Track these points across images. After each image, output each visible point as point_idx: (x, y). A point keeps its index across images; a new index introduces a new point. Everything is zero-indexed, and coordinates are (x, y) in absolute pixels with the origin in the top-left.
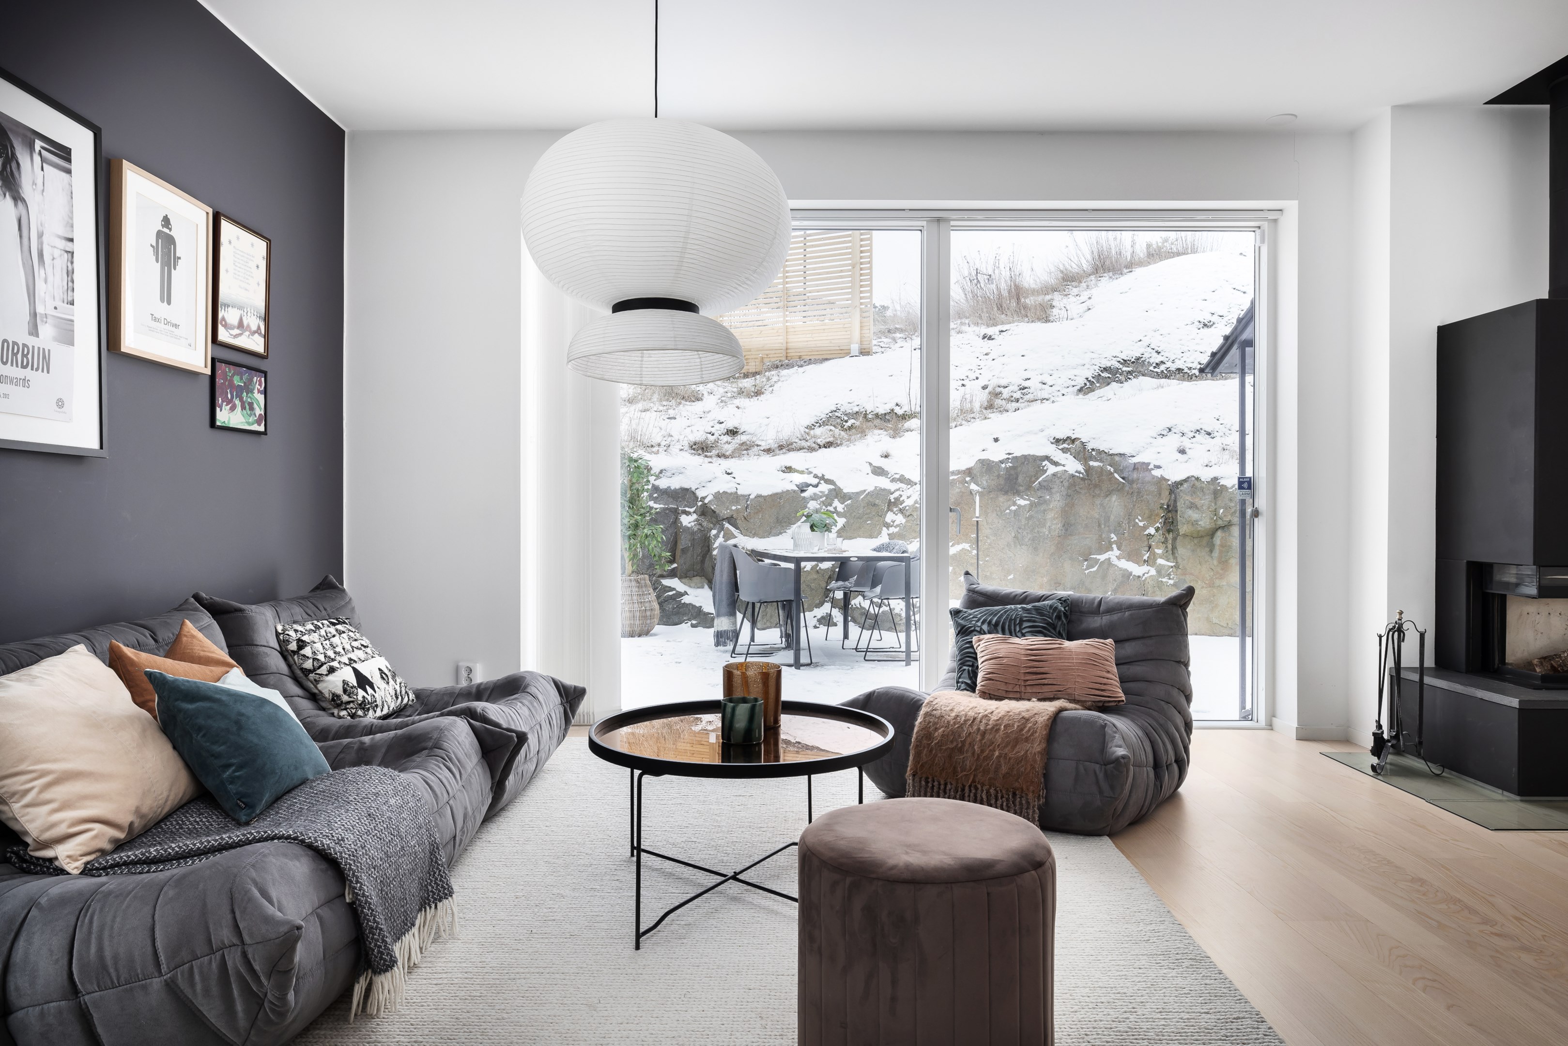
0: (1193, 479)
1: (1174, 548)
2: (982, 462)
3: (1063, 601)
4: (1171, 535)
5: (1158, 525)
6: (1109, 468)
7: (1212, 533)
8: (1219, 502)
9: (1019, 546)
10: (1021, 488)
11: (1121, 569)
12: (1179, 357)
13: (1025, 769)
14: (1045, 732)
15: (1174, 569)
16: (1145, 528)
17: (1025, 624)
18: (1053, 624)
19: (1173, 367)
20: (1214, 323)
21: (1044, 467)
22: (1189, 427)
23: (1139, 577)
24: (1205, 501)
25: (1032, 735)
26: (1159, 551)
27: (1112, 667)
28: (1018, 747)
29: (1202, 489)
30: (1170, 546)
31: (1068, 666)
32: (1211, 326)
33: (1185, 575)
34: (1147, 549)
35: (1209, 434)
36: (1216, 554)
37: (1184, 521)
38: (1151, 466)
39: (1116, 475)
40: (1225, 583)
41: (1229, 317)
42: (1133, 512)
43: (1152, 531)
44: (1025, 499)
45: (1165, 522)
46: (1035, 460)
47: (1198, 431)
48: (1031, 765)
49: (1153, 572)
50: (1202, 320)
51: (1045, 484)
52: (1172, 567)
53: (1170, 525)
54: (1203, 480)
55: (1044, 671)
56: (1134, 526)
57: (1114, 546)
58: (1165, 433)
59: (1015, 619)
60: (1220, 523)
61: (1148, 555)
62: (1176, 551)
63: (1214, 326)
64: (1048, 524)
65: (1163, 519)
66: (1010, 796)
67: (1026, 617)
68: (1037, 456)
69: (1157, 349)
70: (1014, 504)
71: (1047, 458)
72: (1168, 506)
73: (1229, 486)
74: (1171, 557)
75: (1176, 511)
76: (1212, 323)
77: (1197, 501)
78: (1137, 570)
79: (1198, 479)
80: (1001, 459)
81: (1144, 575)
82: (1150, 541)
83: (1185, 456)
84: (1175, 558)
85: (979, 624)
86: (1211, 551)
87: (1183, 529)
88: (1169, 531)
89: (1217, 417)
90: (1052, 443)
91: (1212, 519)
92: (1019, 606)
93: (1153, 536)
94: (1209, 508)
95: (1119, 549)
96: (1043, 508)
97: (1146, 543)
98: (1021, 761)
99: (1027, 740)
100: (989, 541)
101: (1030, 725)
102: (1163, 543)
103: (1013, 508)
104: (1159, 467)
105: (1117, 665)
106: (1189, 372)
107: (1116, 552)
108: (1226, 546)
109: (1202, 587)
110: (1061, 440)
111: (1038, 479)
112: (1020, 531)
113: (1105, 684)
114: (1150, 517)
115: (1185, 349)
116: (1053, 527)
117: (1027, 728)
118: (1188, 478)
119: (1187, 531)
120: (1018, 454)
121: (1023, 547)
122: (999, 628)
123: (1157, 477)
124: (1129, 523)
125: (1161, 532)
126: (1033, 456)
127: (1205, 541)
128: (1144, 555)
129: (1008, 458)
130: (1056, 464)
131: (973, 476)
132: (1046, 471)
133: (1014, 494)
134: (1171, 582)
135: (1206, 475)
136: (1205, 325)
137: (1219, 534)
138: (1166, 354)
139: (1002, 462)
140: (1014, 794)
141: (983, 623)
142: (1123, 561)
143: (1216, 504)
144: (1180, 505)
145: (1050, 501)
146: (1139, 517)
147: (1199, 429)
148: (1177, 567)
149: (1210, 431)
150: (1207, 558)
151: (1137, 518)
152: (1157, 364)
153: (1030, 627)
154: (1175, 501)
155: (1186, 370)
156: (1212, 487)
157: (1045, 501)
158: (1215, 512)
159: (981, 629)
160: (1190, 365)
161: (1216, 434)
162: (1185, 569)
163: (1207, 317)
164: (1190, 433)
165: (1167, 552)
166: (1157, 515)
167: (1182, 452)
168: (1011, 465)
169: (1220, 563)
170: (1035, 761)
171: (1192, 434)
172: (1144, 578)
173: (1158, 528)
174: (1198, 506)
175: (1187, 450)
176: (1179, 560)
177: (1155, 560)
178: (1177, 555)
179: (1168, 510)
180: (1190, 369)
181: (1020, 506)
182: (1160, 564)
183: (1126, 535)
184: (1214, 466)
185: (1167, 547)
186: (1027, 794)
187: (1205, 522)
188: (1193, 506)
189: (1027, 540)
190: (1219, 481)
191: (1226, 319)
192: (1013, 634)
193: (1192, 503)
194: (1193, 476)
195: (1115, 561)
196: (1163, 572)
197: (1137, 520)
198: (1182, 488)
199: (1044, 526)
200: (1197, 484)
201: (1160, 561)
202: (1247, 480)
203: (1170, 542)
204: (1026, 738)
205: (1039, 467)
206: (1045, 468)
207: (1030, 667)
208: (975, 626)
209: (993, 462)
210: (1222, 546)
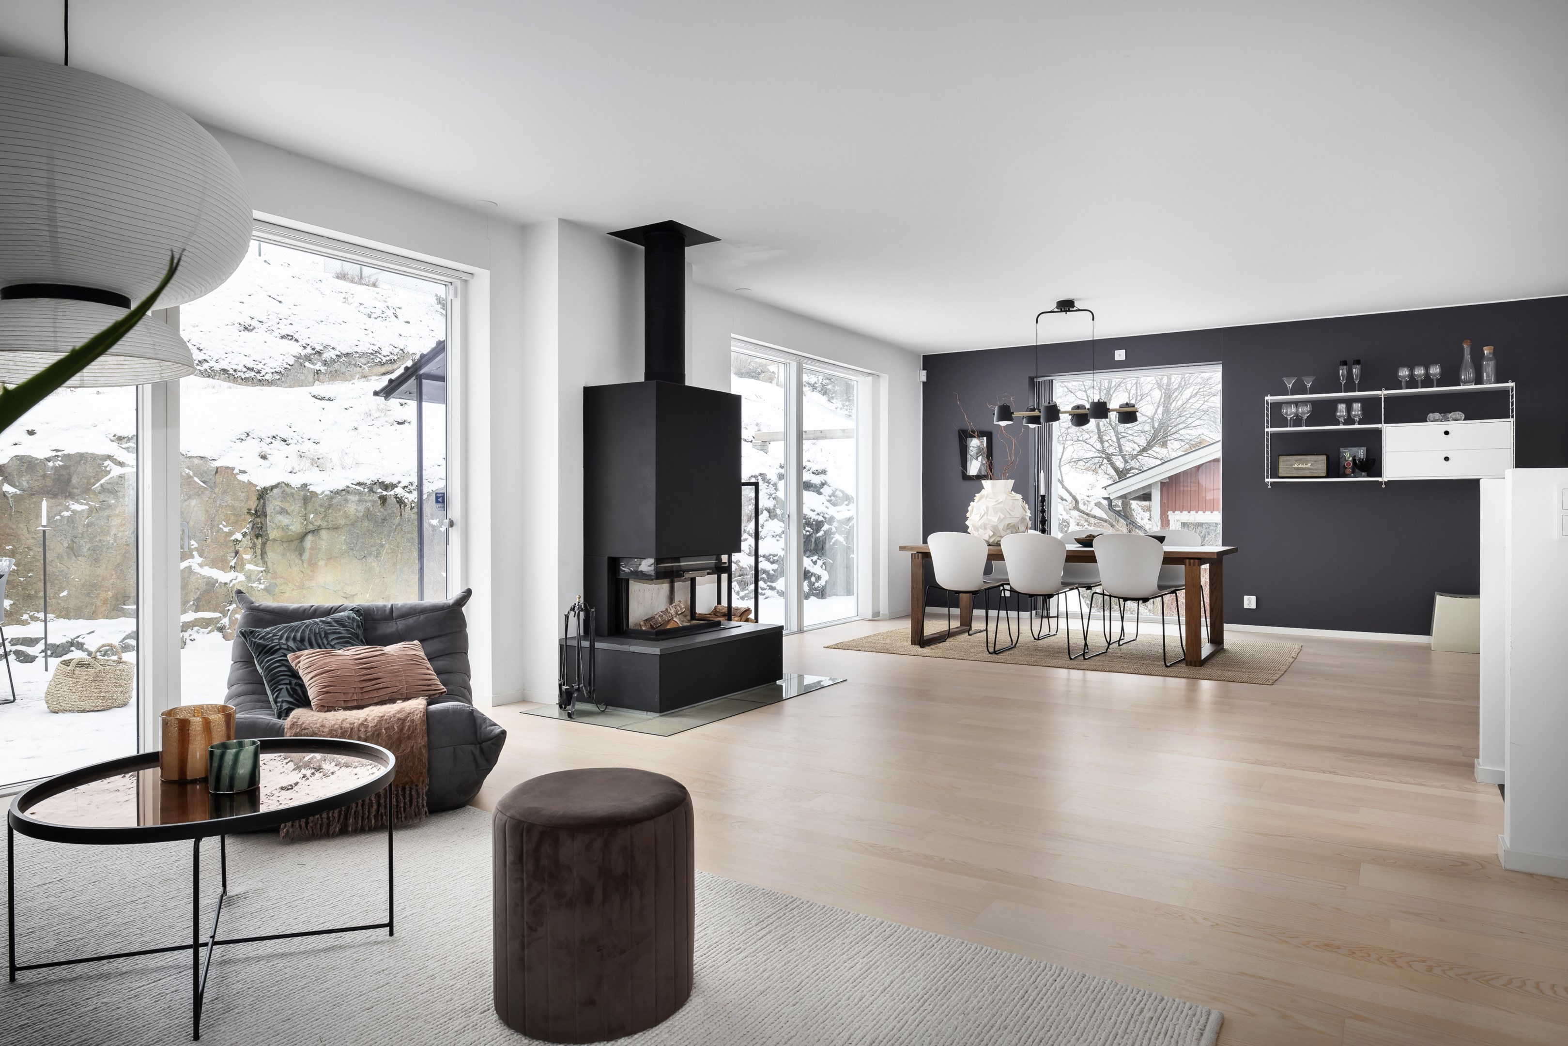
0: (283, 485)
1: (263, 553)
2: (20, 459)
3: (357, 611)
4: (260, 540)
5: (245, 530)
6: (187, 471)
7: (302, 537)
8: (309, 508)
9: (74, 558)
10: (75, 491)
11: (204, 577)
12: (224, 357)
13: (413, 764)
14: (424, 728)
15: (264, 574)
16: (231, 533)
17: (331, 637)
18: (356, 634)
19: (217, 367)
20: (254, 328)
21: (106, 467)
22: (266, 433)
23: (226, 584)
24: (295, 507)
25: (413, 732)
26: (247, 557)
27: (427, 664)
28: (402, 745)
29: (292, 494)
30: (259, 551)
31: (397, 669)
32: (252, 330)
33: (276, 578)
34: (233, 554)
35: (285, 441)
36: (306, 556)
37: (274, 526)
38: (236, 471)
39: (196, 479)
40: (314, 584)
41: (269, 324)
42: (217, 518)
43: (238, 536)
44: (82, 504)
45: (253, 528)
46: (95, 459)
47: (274, 437)
48: (419, 758)
49: (241, 577)
50: (242, 323)
51: (109, 486)
52: (262, 572)
53: (259, 532)
54: (293, 486)
55: (377, 677)
56: (218, 532)
57: (195, 553)
58: (244, 438)
59: (319, 633)
60: (310, 527)
61: (235, 561)
62: (266, 556)
63: (255, 330)
64: (114, 531)
65: (251, 524)
66: (400, 792)
67: (330, 629)
68: (98, 455)
69: (198, 346)
70: (67, 509)
71: (109, 457)
72: (256, 511)
73: (319, 492)
74: (261, 562)
75: (266, 516)
76: (252, 327)
77: (286, 506)
78: (222, 576)
79: (287, 485)
80: (47, 456)
81: (231, 581)
82: (237, 547)
83: (266, 461)
84: (265, 563)
85: (283, 641)
86: (301, 555)
87: (273, 534)
88: (258, 536)
89: (289, 425)
90: (112, 441)
91: (303, 523)
92: (317, 620)
93: (240, 541)
94: (299, 513)
95: (201, 555)
96: (106, 513)
97: (232, 549)
98: (408, 758)
99: (409, 738)
100: (31, 553)
101: (408, 724)
102: (250, 548)
103: (66, 514)
104: (244, 472)
105: (429, 660)
106: (234, 373)
107: (198, 559)
108: (316, 549)
109: (293, 590)
110: (124, 438)
111: (98, 480)
112: (75, 540)
113: (429, 680)
114: (236, 523)
115: (229, 350)
116: (120, 534)
117: (407, 727)
118: (279, 484)
119: (277, 536)
120: (71, 450)
121: (80, 558)
122: (306, 643)
123: (243, 482)
124: (211, 528)
125: (248, 537)
126: (92, 454)
127: (296, 543)
128: (230, 561)
129: (57, 456)
130: (121, 464)
131: (6, 475)
132: (109, 472)
133: (66, 497)
134: (262, 586)
135: (295, 481)
136: (246, 328)
137: (310, 537)
138: (208, 353)
139: (48, 460)
140: (404, 789)
141: (287, 640)
142: (206, 568)
143: (305, 509)
144: (269, 510)
145: (116, 506)
146: (224, 523)
147: (275, 435)
148: (267, 571)
149: (285, 438)
150: (298, 561)
151: (221, 524)
152: (200, 362)
153: (337, 638)
154: (264, 506)
155: (231, 372)
156: (302, 493)
157: (110, 506)
158: (305, 517)
159: (288, 646)
160: (235, 367)
161: (290, 441)
162: (276, 573)
163: (248, 321)
164: (267, 439)
165: (256, 556)
166: (244, 520)
167: (264, 457)
168: (61, 463)
169: (309, 565)
170: (421, 754)
171: (269, 440)
172: (231, 585)
173: (246, 533)
174: (289, 511)
175: (268, 456)
176: (270, 564)
177: (243, 565)
178: (266, 559)
179: (256, 515)
180: (235, 371)
181: (75, 512)
182: (249, 570)
183: (209, 541)
184: (298, 472)
185: (255, 552)
186: (417, 785)
187: (296, 526)
188: (283, 511)
189: (85, 550)
190: (308, 487)
191: (266, 325)
192: (322, 647)
193: (282, 509)
194: (283, 482)
195: (196, 569)
196: (253, 577)
197: (221, 526)
198: (271, 494)
199: (108, 533)
200: (288, 490)
201: (249, 567)
202: (440, 495)
203: (259, 546)
204: (408, 736)
205: (100, 468)
206: (108, 469)
207: (364, 675)
208: (279, 644)
209: (37, 459)
210: (312, 549)
